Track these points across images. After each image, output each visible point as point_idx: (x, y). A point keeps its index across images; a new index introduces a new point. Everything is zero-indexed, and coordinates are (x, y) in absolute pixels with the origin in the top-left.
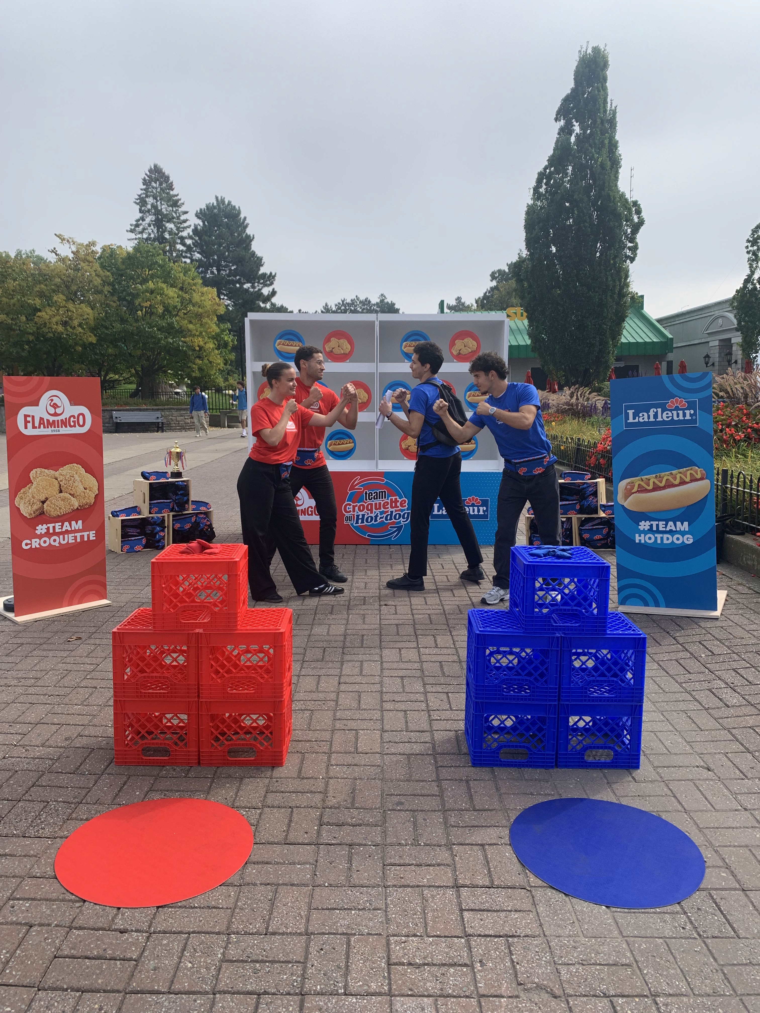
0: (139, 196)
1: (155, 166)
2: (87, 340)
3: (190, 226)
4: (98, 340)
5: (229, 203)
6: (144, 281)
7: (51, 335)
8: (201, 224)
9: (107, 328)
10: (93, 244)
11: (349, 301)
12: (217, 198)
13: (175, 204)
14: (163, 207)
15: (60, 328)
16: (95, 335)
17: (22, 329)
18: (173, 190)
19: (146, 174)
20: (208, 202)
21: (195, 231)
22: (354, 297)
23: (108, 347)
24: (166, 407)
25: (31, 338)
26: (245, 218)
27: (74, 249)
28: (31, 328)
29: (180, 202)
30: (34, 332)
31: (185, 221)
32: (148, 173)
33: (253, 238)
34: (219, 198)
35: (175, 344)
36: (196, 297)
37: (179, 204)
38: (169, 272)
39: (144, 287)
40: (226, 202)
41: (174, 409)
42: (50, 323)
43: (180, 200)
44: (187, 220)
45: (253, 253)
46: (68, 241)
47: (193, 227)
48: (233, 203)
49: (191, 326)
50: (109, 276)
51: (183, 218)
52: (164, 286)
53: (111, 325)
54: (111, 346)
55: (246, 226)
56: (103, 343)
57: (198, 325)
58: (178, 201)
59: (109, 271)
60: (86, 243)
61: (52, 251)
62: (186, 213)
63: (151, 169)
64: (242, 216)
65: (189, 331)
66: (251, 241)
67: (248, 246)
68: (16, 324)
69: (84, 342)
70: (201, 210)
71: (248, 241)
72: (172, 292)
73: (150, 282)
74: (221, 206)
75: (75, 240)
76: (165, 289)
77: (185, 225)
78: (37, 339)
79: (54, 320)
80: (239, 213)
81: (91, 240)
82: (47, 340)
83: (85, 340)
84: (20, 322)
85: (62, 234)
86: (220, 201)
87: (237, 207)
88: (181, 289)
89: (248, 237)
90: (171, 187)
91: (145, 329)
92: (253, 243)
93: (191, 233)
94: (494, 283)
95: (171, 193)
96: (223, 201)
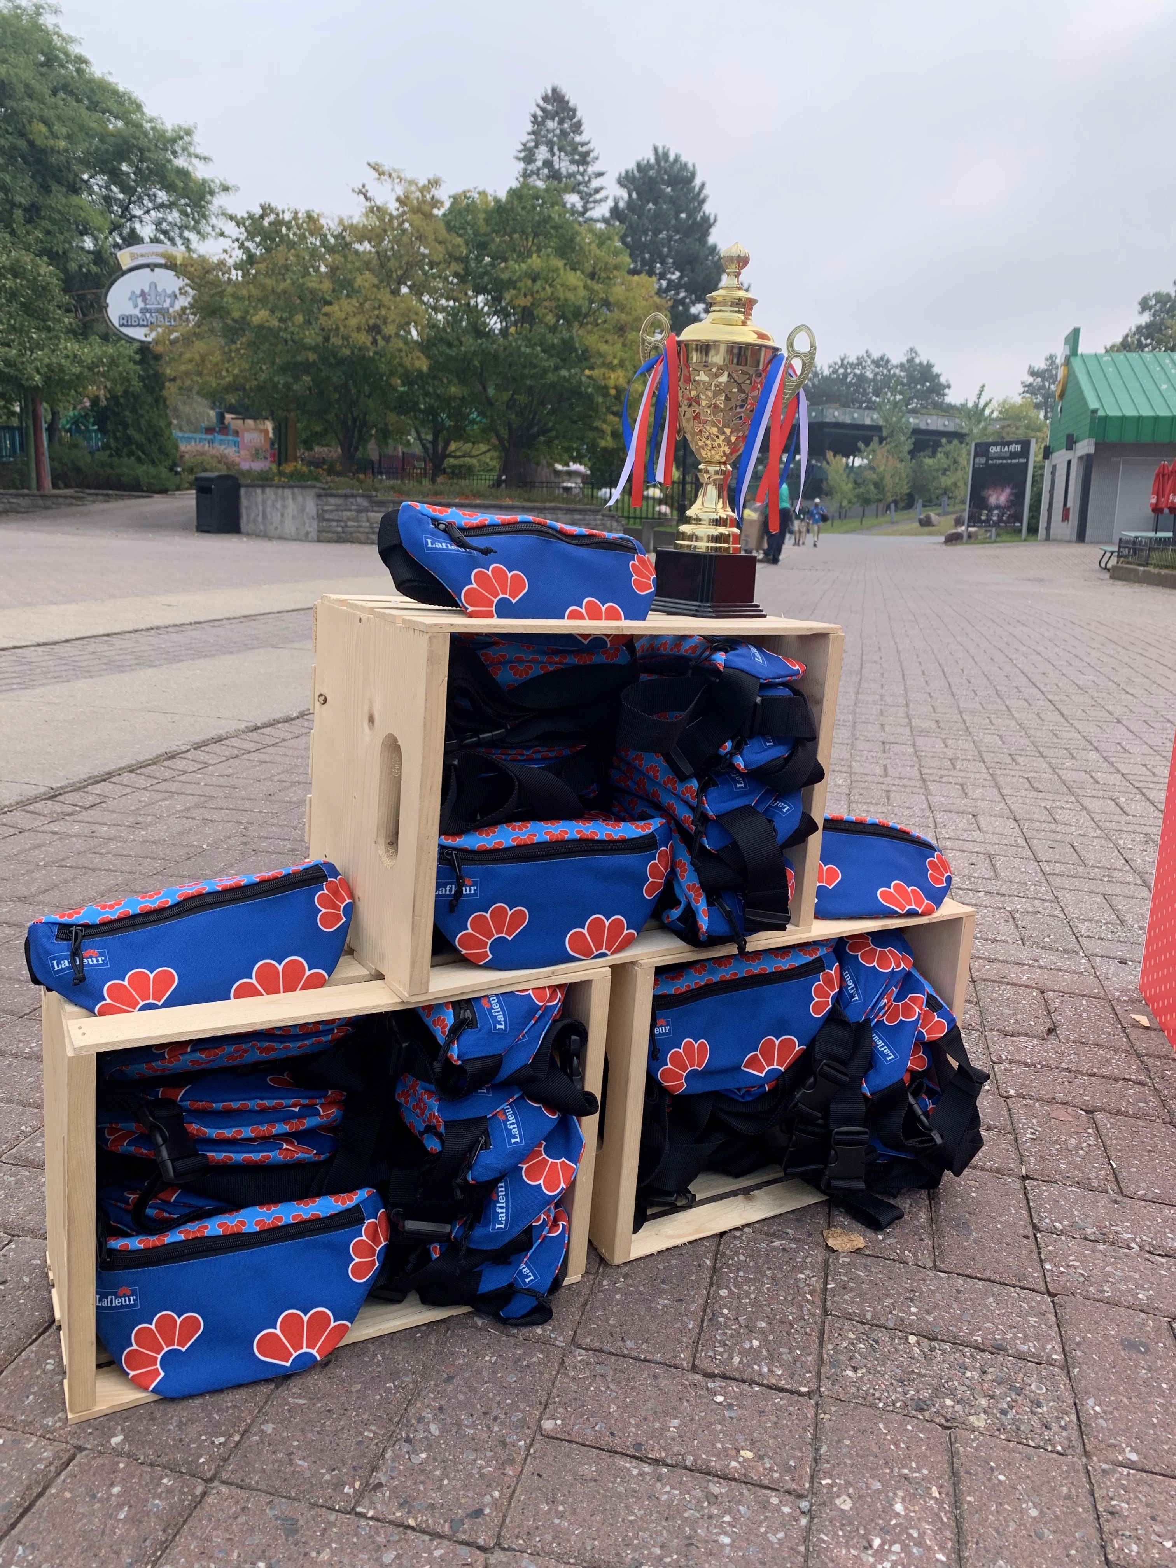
0: (524, 145)
1: (554, 91)
2: (412, 364)
3: (607, 198)
4: (430, 369)
5: (677, 160)
6: (523, 256)
7: (348, 352)
8: (626, 196)
9: (450, 345)
10: (435, 183)
11: (853, 359)
12: (656, 149)
13: (584, 159)
14: (563, 164)
15: (364, 339)
16: (428, 357)
17: (296, 337)
18: (580, 134)
19: (538, 105)
20: (639, 158)
21: (615, 211)
22: (862, 353)
23: (450, 382)
24: (548, 505)
25: (312, 357)
26: (703, 186)
27: (400, 191)
28: (311, 337)
29: (592, 155)
30: (317, 346)
31: (597, 191)
32: (541, 103)
33: (715, 221)
34: (660, 150)
35: (574, 381)
36: (618, 292)
37: (588, 159)
38: (572, 240)
39: (524, 266)
40: (672, 158)
41: (560, 509)
42: (345, 326)
43: (593, 151)
44: (601, 188)
45: (713, 249)
46: (390, 176)
47: (610, 203)
48: (683, 159)
49: (604, 348)
50: (459, 246)
51: (595, 183)
52: (560, 263)
53: (458, 339)
54: (456, 381)
55: (703, 201)
56: (440, 374)
57: (618, 346)
58: (587, 153)
59: (461, 236)
60: (422, 182)
61: (360, 192)
62: (600, 174)
63: (547, 95)
64: (697, 182)
65: (600, 354)
66: (710, 226)
67: (706, 233)
68: (286, 329)
69: (406, 371)
70: (627, 172)
71: (706, 225)
72: (574, 279)
73: (535, 256)
74: (663, 164)
75: (403, 176)
76: (562, 271)
77: (598, 197)
78: (323, 359)
79: (353, 322)
80: (693, 175)
81: (431, 177)
82: (340, 362)
83: (408, 364)
84: (293, 325)
85: (380, 161)
86: (661, 156)
87: (690, 165)
88: (592, 276)
89: (705, 219)
90: (577, 127)
91: (519, 348)
92: (713, 231)
93: (608, 215)
94: (1146, 318)
95: (578, 139)
96: (666, 155)
